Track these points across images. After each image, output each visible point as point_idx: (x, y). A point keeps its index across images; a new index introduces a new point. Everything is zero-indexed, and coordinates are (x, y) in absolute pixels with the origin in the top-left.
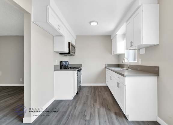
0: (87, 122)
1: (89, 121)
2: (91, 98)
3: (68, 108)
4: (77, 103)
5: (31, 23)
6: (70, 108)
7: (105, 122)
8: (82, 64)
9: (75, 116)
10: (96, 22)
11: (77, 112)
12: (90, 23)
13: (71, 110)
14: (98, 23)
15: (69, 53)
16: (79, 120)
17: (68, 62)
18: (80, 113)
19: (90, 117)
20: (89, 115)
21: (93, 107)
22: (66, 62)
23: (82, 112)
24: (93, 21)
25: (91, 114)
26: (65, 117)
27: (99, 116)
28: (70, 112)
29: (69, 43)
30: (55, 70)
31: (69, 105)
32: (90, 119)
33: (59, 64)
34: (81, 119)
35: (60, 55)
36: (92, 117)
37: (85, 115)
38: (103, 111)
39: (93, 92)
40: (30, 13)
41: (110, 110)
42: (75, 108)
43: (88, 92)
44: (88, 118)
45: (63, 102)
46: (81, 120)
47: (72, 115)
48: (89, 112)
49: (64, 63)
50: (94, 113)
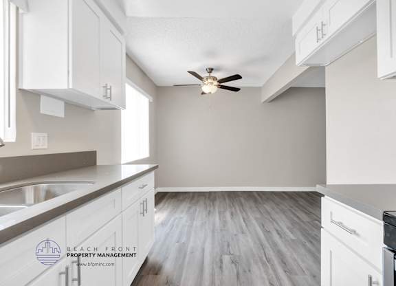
0: (226, 251)
1: (223, 253)
9: (256, 263)
16: (243, 254)
18: (250, 271)
19: (221, 261)
20: (224, 266)
23: (245, 272)
25: (221, 267)
27: (203, 263)
32: (221, 256)
34: (239, 256)
36: (218, 260)
44: (226, 258)
46: (238, 254)
48: (226, 272)
50: (213, 269)
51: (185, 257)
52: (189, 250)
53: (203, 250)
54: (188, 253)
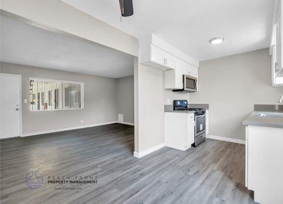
1: (191, 176)
2: (212, 156)
3: (175, 157)
4: (187, 155)
5: (139, 65)
6: (177, 158)
7: (211, 186)
8: (208, 105)
10: (219, 38)
11: (182, 164)
12: (210, 41)
13: (176, 160)
14: (223, 39)
15: (183, 90)
16: (179, 171)
17: (186, 101)
18: (185, 166)
19: (195, 174)
20: (195, 171)
21: (206, 166)
22: (182, 101)
23: (188, 166)
24: (215, 39)
25: (198, 171)
26: (167, 164)
27: (207, 178)
28: (175, 162)
29: (183, 76)
30: (165, 111)
31: (177, 154)
32: (193, 175)
33: (172, 104)
34: (183, 171)
35: (174, 92)
36: (197, 175)
37: (190, 170)
38: (218, 175)
39: (221, 149)
40: (137, 56)
41: (231, 177)
42: (182, 160)
43: (214, 147)
44: (191, 174)
45: (172, 151)
46: (182, 173)
47: (175, 165)
48: (197, 169)
49: (179, 103)
50: (202, 173)
51: (218, 186)
52: (214, 189)
53: (202, 184)
54: (215, 187)
